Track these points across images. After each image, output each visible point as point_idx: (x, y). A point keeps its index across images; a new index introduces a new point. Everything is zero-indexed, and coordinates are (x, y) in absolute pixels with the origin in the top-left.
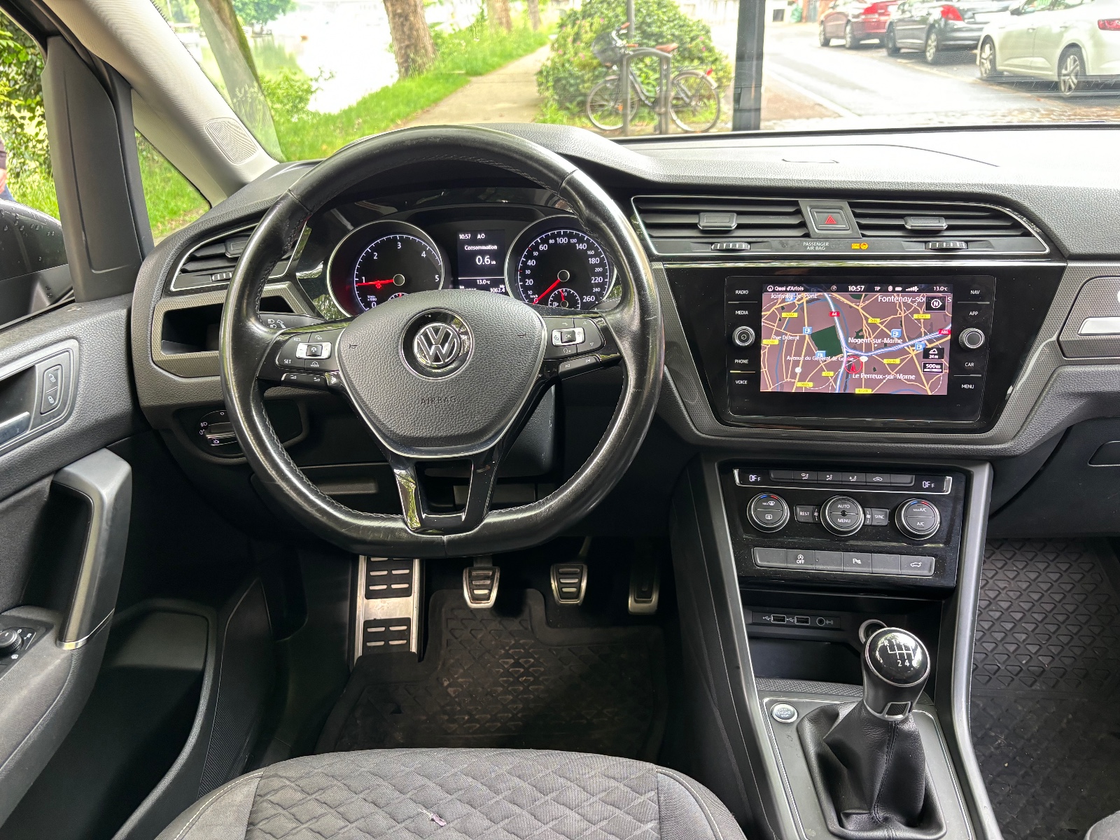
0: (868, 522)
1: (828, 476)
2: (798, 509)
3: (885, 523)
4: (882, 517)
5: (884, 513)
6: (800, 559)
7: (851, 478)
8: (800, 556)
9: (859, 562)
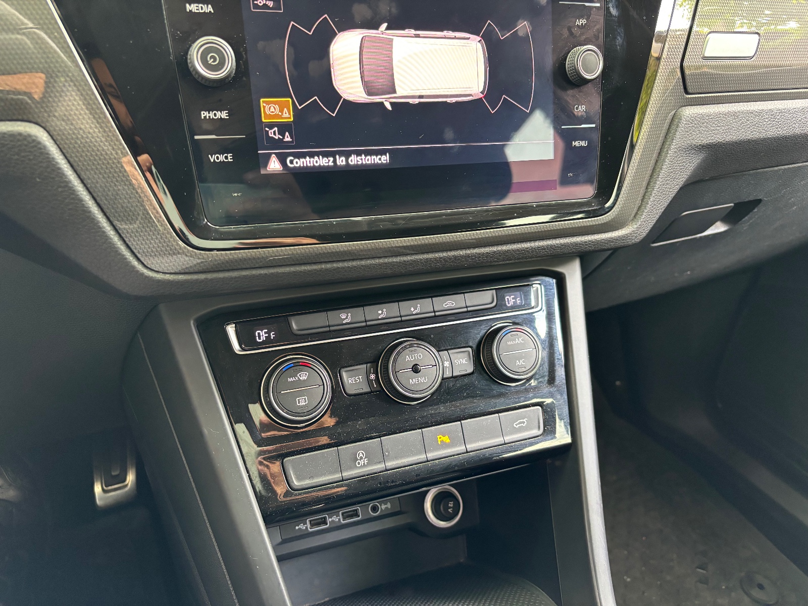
0: (448, 374)
1: (380, 312)
2: (344, 375)
3: (470, 369)
4: (464, 362)
5: (466, 354)
6: (361, 458)
7: (412, 309)
8: (361, 453)
9: (446, 439)
